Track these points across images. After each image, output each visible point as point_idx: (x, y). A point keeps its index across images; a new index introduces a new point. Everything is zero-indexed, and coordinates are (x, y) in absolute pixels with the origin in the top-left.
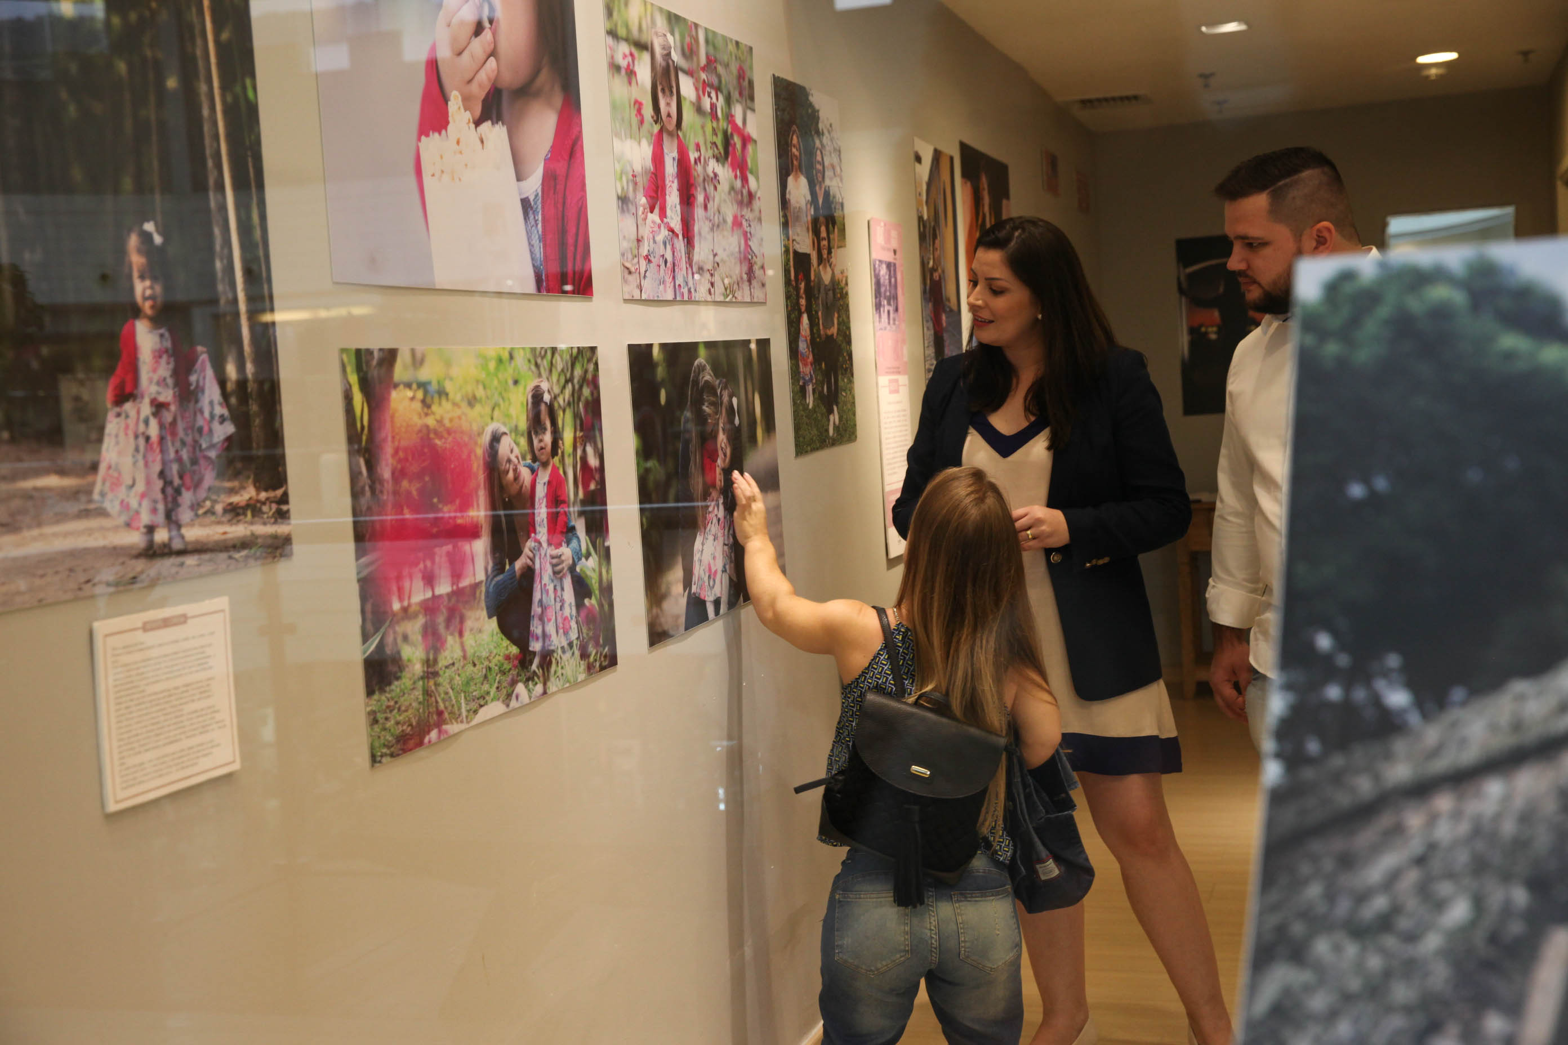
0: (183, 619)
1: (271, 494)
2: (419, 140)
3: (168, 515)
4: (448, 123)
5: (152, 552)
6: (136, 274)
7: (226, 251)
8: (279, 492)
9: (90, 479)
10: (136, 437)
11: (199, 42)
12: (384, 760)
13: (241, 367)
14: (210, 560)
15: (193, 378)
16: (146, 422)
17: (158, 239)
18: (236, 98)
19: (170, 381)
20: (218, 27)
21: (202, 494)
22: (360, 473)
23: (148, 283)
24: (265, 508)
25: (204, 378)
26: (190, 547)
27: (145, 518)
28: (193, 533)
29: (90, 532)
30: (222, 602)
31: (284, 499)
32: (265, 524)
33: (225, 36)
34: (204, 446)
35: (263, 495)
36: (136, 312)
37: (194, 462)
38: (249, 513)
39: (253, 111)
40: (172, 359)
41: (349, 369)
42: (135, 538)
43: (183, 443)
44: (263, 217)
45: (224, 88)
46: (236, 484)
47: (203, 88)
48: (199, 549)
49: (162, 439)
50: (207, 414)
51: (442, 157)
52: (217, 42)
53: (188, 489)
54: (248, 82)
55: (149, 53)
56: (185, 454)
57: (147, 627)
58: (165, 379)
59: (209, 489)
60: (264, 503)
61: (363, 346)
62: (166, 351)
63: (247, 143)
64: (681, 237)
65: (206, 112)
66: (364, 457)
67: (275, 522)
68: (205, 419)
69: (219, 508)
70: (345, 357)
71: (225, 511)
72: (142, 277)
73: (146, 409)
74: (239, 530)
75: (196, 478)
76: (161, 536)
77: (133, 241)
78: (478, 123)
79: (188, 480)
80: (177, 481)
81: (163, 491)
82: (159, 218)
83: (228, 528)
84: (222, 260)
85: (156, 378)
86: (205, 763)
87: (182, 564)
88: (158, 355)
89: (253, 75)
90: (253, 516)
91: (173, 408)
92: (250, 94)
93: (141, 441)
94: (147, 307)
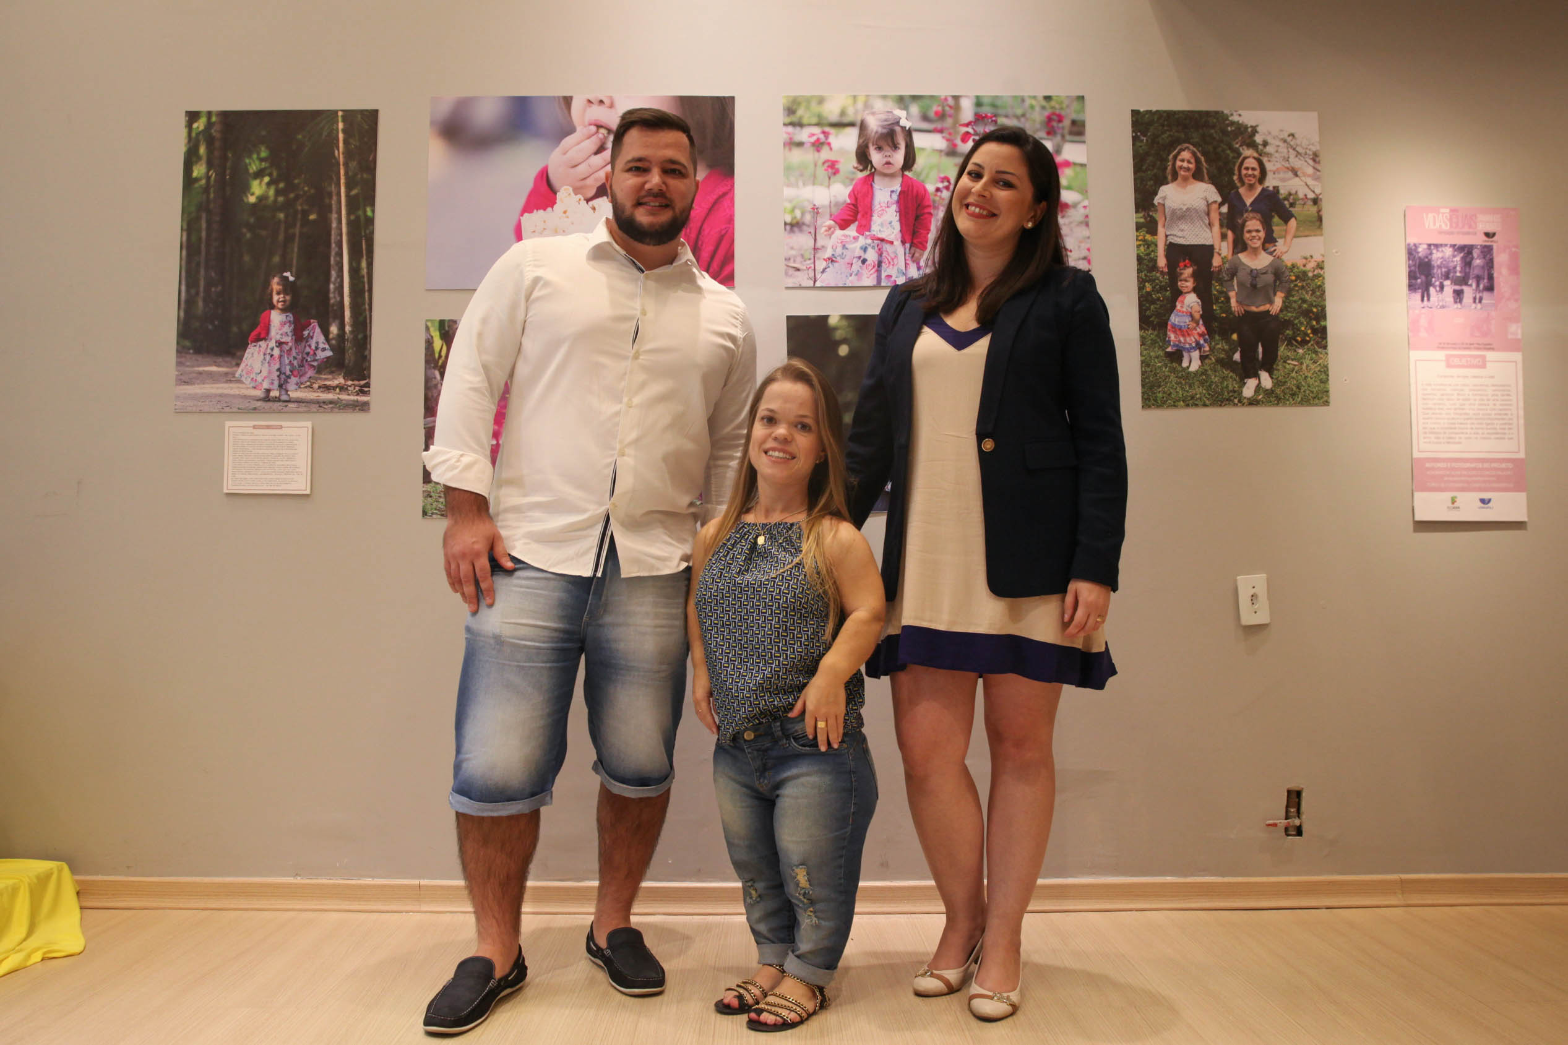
0: (281, 427)
1: (356, 383)
2: (522, 215)
3: (280, 386)
4: (555, 203)
5: (267, 398)
6: (274, 293)
7: (339, 280)
8: (362, 383)
9: (235, 369)
10: (265, 354)
11: (335, 198)
12: (434, 516)
13: (342, 327)
14: (305, 406)
15: (306, 333)
16: (272, 349)
17: (291, 279)
18: (358, 218)
19: (290, 334)
20: (349, 188)
21: (305, 379)
22: (435, 378)
23: (282, 296)
24: (349, 388)
25: (314, 333)
26: (292, 400)
27: (266, 385)
28: (294, 395)
29: (232, 388)
30: (309, 424)
31: (368, 385)
32: (349, 395)
33: (354, 192)
34: (309, 360)
35: (350, 383)
36: (273, 307)
37: (301, 366)
38: (338, 390)
39: (370, 221)
40: (293, 326)
41: (432, 329)
42: (260, 393)
43: (295, 358)
44: (370, 265)
45: (349, 214)
46: (330, 376)
47: (334, 216)
48: (299, 401)
49: (280, 357)
50: (313, 347)
51: (545, 222)
52: (347, 196)
53: (295, 376)
54: (369, 210)
55: (299, 208)
56: (295, 363)
57: (254, 427)
58: (287, 333)
59: (310, 377)
60: (350, 386)
61: (446, 318)
62: (290, 322)
63: (363, 234)
64: (898, 243)
65: (334, 225)
66: (439, 370)
67: (358, 395)
68: (311, 349)
69: (316, 386)
70: (429, 324)
71: (319, 387)
72: (278, 293)
73: (272, 344)
74: (330, 396)
75: (301, 373)
76: (274, 393)
77: (276, 280)
78: (588, 201)
79: (295, 373)
80: (288, 373)
81: (279, 376)
82: (294, 270)
83: (321, 394)
84: (334, 284)
85: (280, 332)
86: (284, 487)
87: (286, 406)
88: (283, 324)
89: (373, 204)
90: (340, 391)
91: (290, 344)
92: (369, 213)
93: (268, 357)
94: (280, 305)
